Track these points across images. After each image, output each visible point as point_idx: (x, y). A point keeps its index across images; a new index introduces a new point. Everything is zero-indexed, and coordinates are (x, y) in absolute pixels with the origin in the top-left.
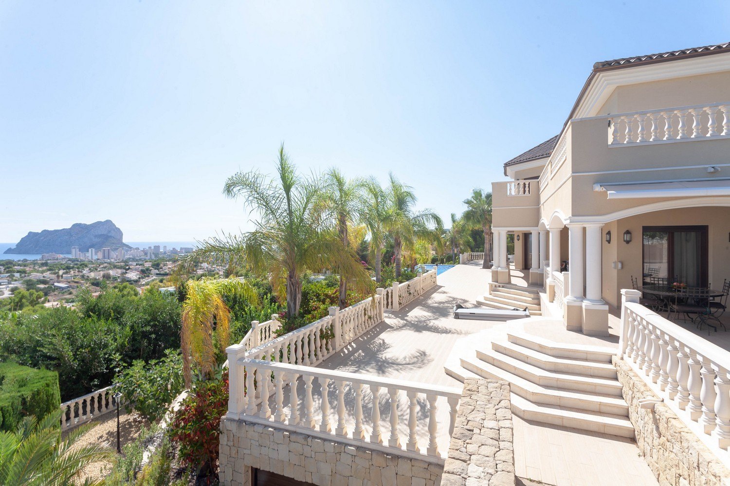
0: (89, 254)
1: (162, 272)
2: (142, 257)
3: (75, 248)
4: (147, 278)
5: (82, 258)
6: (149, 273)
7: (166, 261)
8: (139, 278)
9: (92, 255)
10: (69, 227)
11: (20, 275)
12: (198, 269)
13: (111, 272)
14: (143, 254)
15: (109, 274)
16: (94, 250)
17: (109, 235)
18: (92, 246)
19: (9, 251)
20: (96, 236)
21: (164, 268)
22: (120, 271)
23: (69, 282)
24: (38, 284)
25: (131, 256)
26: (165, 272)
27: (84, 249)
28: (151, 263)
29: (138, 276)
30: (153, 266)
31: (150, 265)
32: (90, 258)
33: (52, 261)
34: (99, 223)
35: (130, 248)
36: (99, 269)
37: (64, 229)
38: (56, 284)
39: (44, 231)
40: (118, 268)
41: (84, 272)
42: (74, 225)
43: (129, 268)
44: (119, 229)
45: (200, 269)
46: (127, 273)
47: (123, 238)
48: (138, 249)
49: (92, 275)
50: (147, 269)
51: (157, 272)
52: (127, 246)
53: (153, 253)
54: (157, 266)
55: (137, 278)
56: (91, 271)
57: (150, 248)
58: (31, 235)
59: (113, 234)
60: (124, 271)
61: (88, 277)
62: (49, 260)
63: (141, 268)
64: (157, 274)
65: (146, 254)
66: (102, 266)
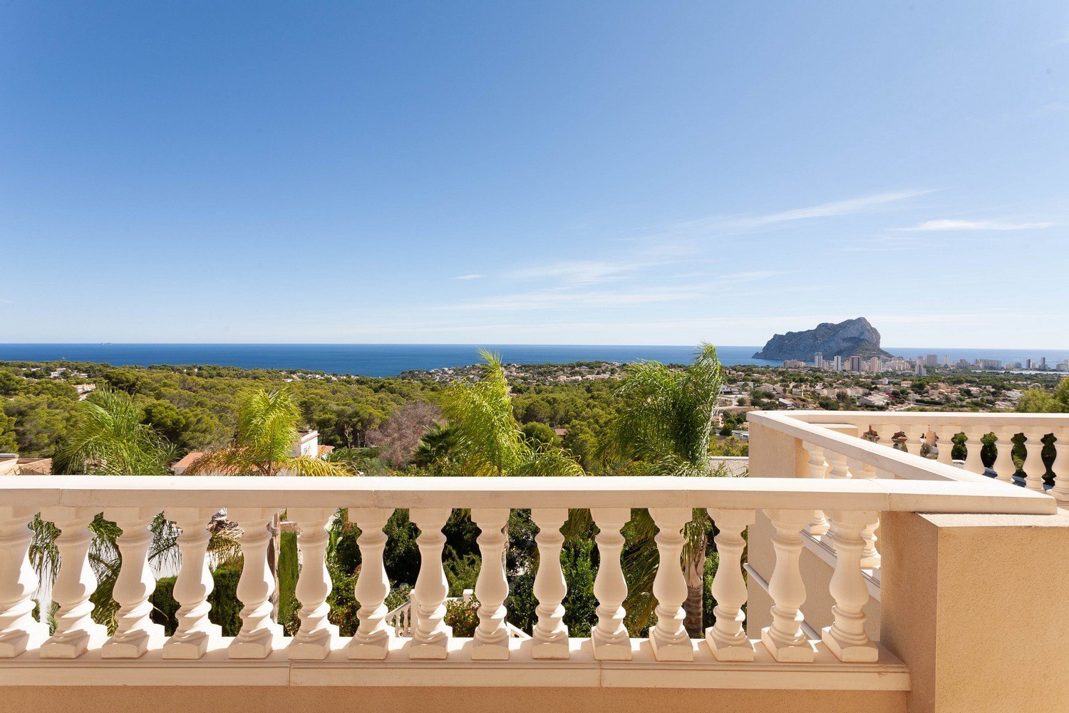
0: (834, 363)
1: (926, 399)
2: (907, 371)
3: (818, 355)
4: (900, 405)
5: (825, 368)
6: (905, 399)
7: (939, 381)
8: (888, 404)
9: (837, 364)
10: (814, 327)
11: (754, 384)
12: (999, 400)
13: (849, 392)
14: (909, 366)
15: (845, 394)
16: (840, 357)
17: (862, 338)
18: (839, 353)
19: (757, 356)
20: (844, 340)
21: (930, 392)
22: (861, 391)
23: (795, 399)
24: (763, 398)
25: (890, 370)
26: (932, 399)
27: (828, 357)
28: (911, 382)
29: (886, 401)
30: (913, 387)
31: (909, 386)
32: (835, 369)
33: (792, 370)
34: (849, 322)
35: (890, 356)
36: (835, 385)
37: (808, 331)
38: (781, 400)
39: (789, 333)
40: (860, 386)
41: (817, 387)
42: (820, 326)
43: (876, 388)
44: (875, 330)
45: (1004, 400)
46: (870, 394)
47: (881, 343)
48: (900, 358)
49: (825, 392)
50: (903, 392)
51: (918, 397)
52: (885, 353)
53: (925, 367)
54: (919, 388)
55: (884, 404)
56: (825, 387)
57: (920, 358)
58: (777, 338)
59: (867, 336)
60: (867, 391)
61: (819, 394)
62: (790, 368)
63: (892, 388)
64: (918, 401)
65: (913, 367)
66: (840, 381)
